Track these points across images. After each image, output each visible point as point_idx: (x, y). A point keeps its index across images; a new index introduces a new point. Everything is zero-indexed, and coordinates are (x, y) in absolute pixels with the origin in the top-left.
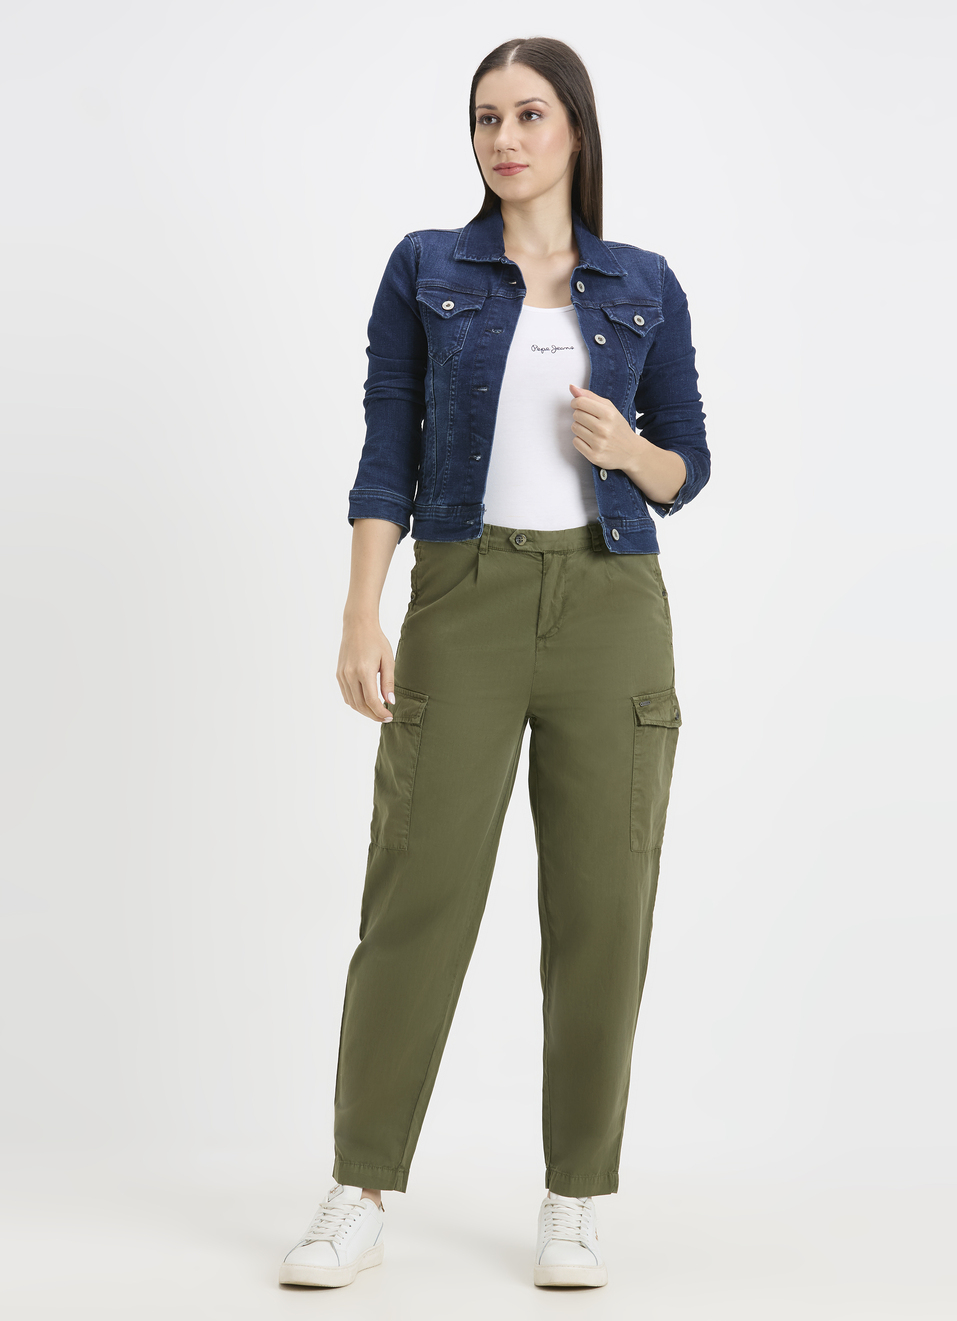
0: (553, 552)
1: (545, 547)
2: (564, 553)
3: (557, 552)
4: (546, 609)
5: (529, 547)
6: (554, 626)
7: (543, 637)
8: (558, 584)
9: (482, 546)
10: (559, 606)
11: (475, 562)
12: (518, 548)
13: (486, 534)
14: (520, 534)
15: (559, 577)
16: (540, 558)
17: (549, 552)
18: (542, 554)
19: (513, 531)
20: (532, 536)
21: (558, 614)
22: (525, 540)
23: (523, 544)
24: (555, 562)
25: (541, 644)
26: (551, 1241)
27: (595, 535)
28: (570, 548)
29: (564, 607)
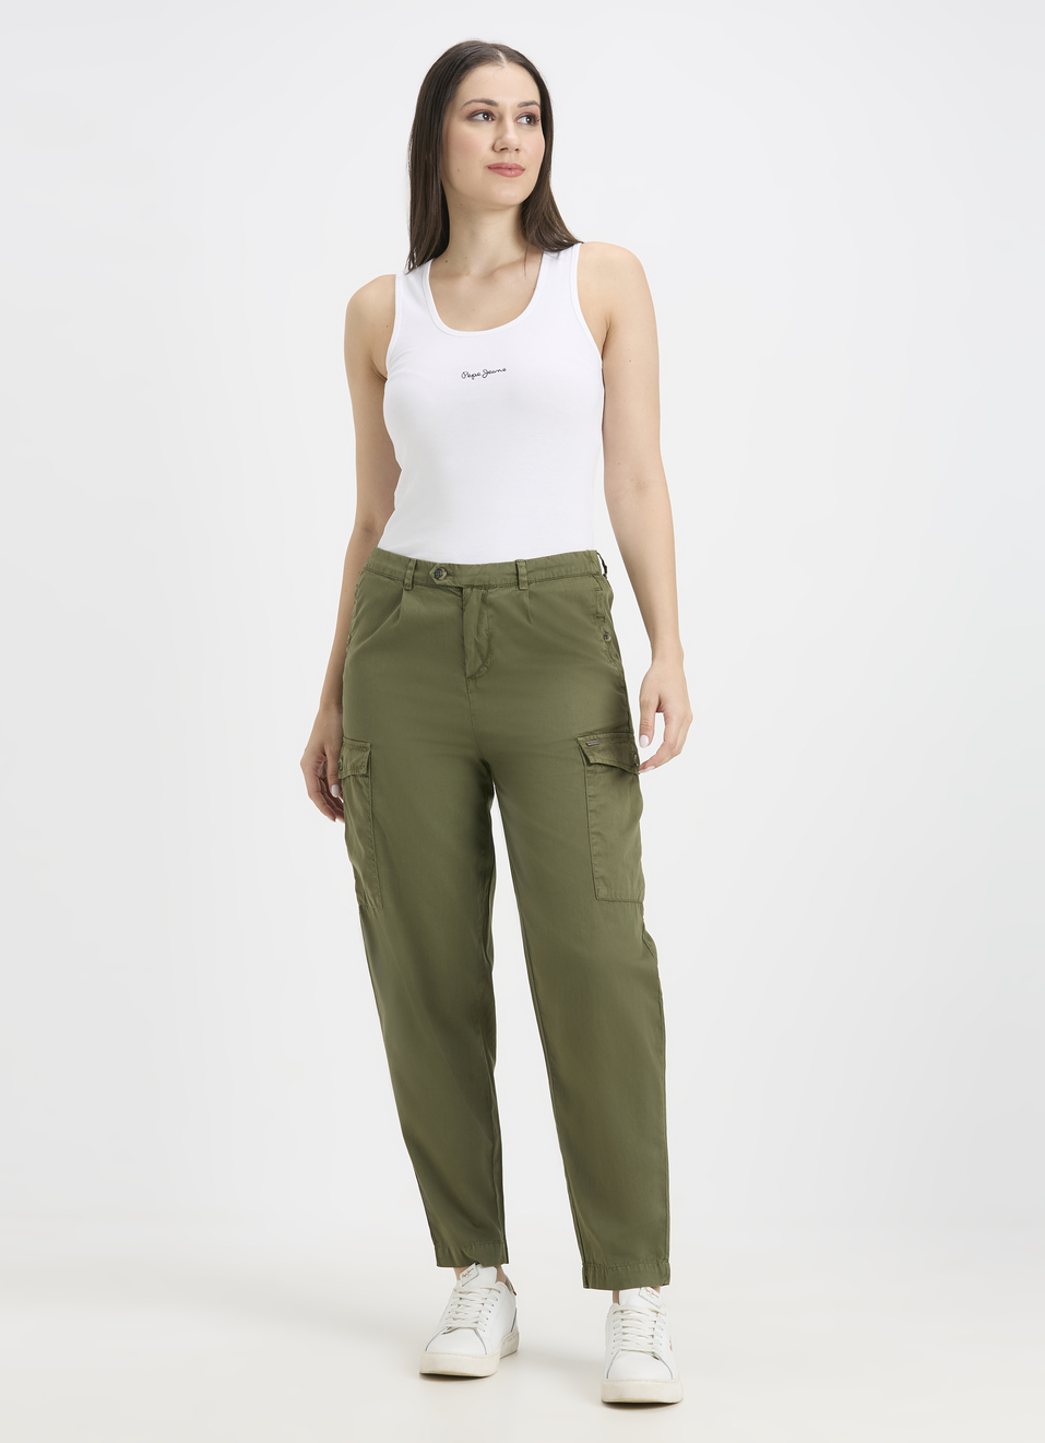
0: (472, 587)
1: (463, 581)
2: (487, 587)
3: (478, 587)
4: (470, 648)
5: (448, 581)
6: (483, 665)
7: (473, 677)
8: (480, 621)
9: (406, 581)
10: (484, 644)
11: (398, 599)
12: (437, 582)
13: (411, 569)
14: (440, 569)
15: (481, 613)
16: (459, 593)
17: (468, 586)
18: (461, 589)
19: (434, 564)
20: (451, 569)
21: (485, 653)
22: (445, 574)
23: (444, 580)
24: (474, 597)
25: (471, 684)
26: (621, 1352)
27: (522, 571)
28: (493, 583)
29: (489, 645)
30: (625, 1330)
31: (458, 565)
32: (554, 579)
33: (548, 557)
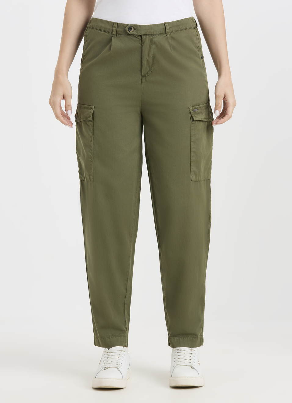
0: (146, 35)
1: (142, 33)
2: (152, 35)
3: (148, 35)
4: (145, 63)
5: (135, 33)
6: (150, 70)
7: (145, 76)
8: (150, 50)
9: (113, 33)
10: (151, 61)
11: (110, 40)
12: (130, 33)
13: (115, 27)
14: (131, 27)
15: (150, 47)
16: (140, 38)
17: (144, 35)
18: (141, 36)
19: (127, 25)
20: (136, 27)
21: (151, 65)
22: (133, 29)
23: (132, 32)
24: (147, 40)
25: (144, 79)
26: (177, 366)
27: (167, 27)
28: (155, 33)
29: (153, 62)
30: (179, 357)
31: (139, 25)
32: (180, 30)
33: (177, 21)
